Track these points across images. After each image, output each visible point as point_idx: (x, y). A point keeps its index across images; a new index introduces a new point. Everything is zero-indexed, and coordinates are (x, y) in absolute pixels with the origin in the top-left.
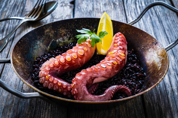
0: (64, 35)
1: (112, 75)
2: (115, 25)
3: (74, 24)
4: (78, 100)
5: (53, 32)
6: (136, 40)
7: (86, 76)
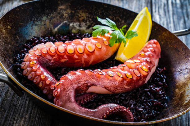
0: (83, 21)
1: (119, 90)
2: (156, 30)
3: (102, 10)
4: (57, 104)
5: (69, 11)
6: (175, 57)
7: (80, 77)
